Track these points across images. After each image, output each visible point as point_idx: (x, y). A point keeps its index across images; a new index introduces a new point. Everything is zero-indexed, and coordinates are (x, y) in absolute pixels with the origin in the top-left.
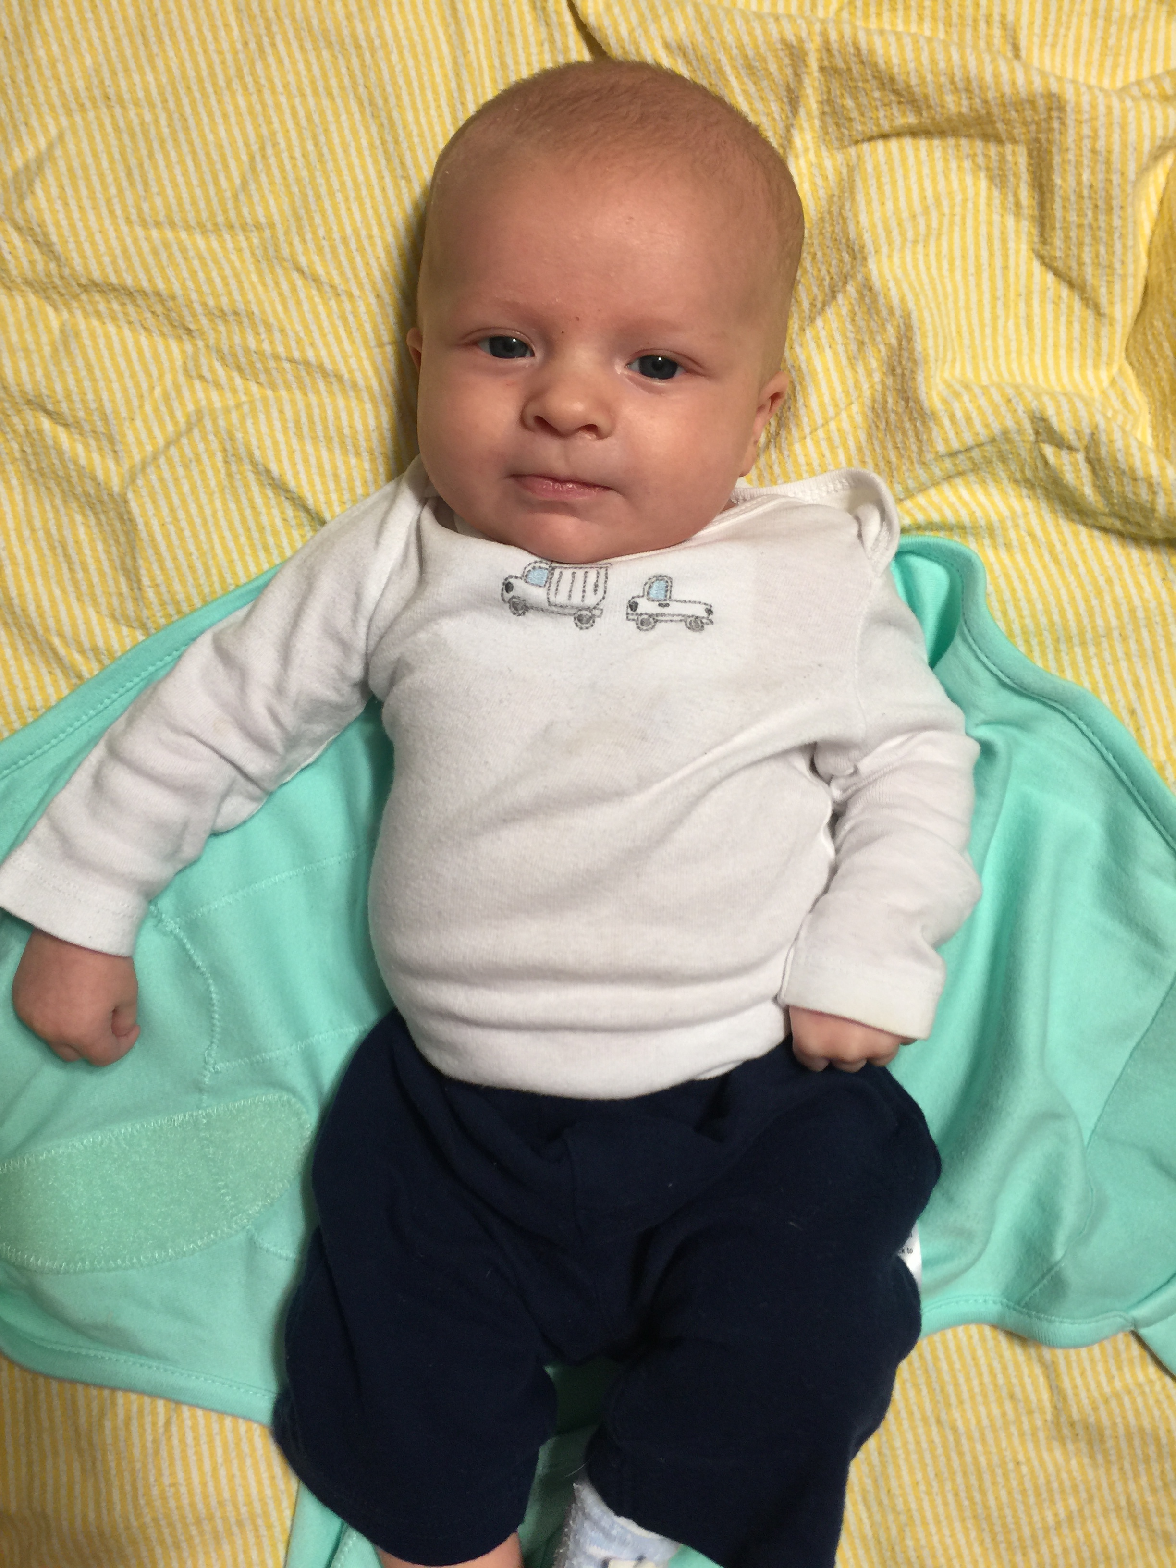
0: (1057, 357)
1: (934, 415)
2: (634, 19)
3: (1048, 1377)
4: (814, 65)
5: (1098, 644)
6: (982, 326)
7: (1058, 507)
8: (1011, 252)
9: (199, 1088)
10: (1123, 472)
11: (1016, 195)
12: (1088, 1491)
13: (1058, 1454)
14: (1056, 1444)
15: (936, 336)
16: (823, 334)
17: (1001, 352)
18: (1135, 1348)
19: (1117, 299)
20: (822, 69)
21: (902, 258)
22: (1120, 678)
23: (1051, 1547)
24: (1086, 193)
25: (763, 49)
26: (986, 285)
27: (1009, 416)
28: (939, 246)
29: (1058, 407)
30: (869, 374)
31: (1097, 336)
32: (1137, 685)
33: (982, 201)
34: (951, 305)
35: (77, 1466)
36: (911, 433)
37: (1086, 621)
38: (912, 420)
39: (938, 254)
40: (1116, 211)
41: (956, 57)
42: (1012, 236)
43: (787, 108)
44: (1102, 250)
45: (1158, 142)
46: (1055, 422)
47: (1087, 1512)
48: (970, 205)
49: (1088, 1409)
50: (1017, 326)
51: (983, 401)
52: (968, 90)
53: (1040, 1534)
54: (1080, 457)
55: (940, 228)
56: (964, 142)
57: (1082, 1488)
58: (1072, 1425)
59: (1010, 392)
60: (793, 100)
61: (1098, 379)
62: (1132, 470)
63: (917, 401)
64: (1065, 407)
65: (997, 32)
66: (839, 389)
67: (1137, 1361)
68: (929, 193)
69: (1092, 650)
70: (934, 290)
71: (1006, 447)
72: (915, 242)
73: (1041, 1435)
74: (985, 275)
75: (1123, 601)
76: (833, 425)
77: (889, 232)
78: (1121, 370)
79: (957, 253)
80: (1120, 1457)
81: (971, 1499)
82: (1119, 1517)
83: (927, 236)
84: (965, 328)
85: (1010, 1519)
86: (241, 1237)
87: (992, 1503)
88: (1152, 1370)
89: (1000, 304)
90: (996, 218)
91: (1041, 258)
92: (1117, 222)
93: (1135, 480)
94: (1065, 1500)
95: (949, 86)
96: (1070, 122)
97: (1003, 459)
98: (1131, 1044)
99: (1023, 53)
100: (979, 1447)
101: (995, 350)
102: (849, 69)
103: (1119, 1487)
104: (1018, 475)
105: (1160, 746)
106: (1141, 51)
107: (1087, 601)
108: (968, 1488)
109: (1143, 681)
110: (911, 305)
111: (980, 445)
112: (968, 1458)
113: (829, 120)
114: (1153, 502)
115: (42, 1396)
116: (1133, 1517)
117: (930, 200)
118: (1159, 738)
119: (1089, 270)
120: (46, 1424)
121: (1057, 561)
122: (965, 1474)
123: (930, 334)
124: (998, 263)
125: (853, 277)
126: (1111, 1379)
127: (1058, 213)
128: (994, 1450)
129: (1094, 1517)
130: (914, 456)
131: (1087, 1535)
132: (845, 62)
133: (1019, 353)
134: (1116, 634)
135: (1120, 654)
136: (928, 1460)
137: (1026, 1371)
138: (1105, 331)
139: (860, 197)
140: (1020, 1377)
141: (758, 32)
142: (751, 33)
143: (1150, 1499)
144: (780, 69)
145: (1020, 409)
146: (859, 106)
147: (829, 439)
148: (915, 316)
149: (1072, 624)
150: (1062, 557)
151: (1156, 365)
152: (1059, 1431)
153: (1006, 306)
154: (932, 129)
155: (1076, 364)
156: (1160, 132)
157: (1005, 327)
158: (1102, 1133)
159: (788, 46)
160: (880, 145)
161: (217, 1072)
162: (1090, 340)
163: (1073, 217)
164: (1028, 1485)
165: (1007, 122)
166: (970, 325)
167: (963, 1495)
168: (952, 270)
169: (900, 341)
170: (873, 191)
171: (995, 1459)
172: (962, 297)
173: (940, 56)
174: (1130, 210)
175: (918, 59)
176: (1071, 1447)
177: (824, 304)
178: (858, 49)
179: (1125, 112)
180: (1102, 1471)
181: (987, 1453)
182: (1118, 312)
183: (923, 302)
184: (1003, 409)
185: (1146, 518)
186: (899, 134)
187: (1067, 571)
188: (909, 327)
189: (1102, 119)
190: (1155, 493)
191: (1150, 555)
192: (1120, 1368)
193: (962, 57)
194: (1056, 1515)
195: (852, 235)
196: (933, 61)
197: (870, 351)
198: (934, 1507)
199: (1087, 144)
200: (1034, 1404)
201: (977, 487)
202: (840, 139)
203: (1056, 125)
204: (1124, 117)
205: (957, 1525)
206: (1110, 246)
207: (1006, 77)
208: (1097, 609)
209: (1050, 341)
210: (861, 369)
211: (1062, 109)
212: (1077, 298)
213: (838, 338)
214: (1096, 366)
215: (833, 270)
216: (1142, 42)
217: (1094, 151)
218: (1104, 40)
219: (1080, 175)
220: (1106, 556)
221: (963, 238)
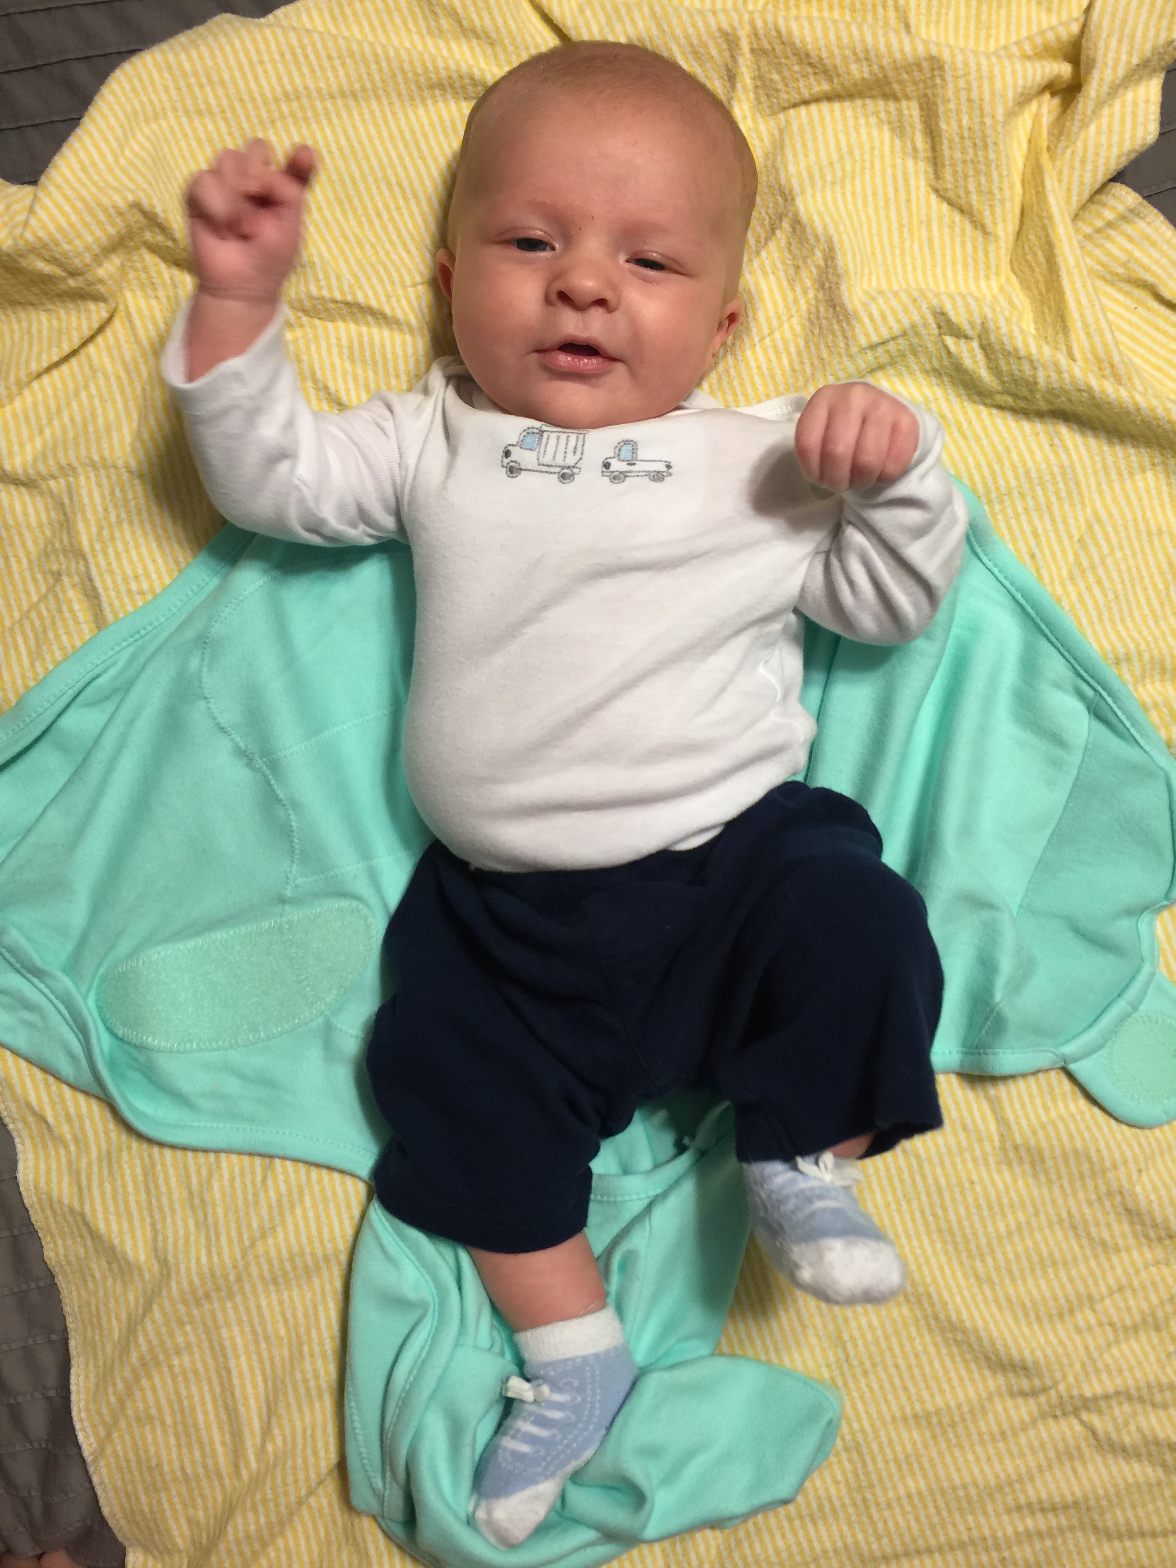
0: (955, 272)
1: (856, 315)
2: (603, 20)
3: (994, 1111)
4: (746, 48)
5: (1001, 502)
6: (892, 248)
7: (962, 392)
8: (912, 188)
9: (283, 901)
10: (1009, 353)
11: (913, 142)
12: (1034, 1205)
13: (1007, 1175)
14: (1004, 1168)
15: (854, 255)
16: (767, 263)
17: (909, 268)
18: (1067, 1084)
19: (999, 220)
20: (752, 51)
21: (824, 198)
22: (1022, 530)
23: (1005, 1254)
24: (966, 134)
25: (705, 37)
26: (893, 216)
27: (915, 312)
28: (853, 186)
29: (954, 304)
30: (805, 292)
31: (986, 252)
32: (1035, 533)
33: (887, 149)
34: (866, 232)
35: (191, 1222)
36: (839, 333)
37: (990, 482)
38: (839, 322)
39: (853, 193)
40: (991, 147)
41: (856, 33)
42: (911, 174)
43: (728, 84)
44: (983, 180)
45: (1020, 90)
46: (952, 315)
47: (1034, 1224)
48: (877, 152)
49: (1028, 1133)
50: (921, 246)
51: (894, 303)
52: (867, 59)
53: (995, 1242)
54: (975, 344)
55: (853, 172)
56: (868, 102)
57: (1028, 1203)
58: (1016, 1148)
59: (916, 294)
60: (731, 77)
61: (989, 287)
62: (1016, 350)
63: (843, 306)
64: (960, 303)
65: (892, 14)
66: (781, 305)
67: (1069, 1096)
68: (844, 144)
69: (997, 507)
70: (852, 220)
71: (915, 340)
72: (833, 183)
73: (991, 1160)
74: (893, 207)
75: (1019, 464)
76: (777, 335)
77: (812, 178)
78: (1008, 280)
79: (869, 192)
80: (1059, 1177)
81: (934, 1215)
82: (1062, 1228)
83: (843, 178)
84: (878, 250)
85: (968, 1231)
86: (320, 1020)
87: (953, 1217)
88: (1083, 1103)
89: (905, 230)
90: (899, 161)
91: (937, 191)
92: (992, 156)
93: (1019, 358)
94: (1014, 1213)
95: (852, 57)
96: (949, 78)
97: (915, 353)
98: (1048, 832)
99: (913, 30)
100: (939, 1170)
101: (904, 266)
102: (774, 49)
103: (1060, 1202)
104: (928, 366)
105: (1057, 582)
106: (1008, 24)
107: (990, 465)
108: (932, 1206)
109: (1040, 531)
110: (832, 231)
111: (894, 338)
112: (930, 1180)
113: (761, 92)
114: (1035, 377)
115: (159, 1168)
116: (1074, 1227)
117: (845, 150)
118: (1055, 576)
119: (974, 197)
120: (164, 1189)
121: (964, 436)
122: (928, 1194)
123: (849, 253)
124: (902, 198)
125: (786, 215)
126: (1047, 1109)
127: (946, 153)
128: (951, 1172)
129: (1041, 1229)
130: (843, 351)
131: (1036, 1244)
132: (770, 43)
133: (924, 267)
134: (1015, 493)
135: (1020, 510)
136: (897, 1184)
137: (975, 1106)
138: (992, 247)
139: (788, 152)
140: (971, 1112)
141: (700, 24)
142: (694, 26)
143: (1087, 1210)
144: (720, 52)
145: (924, 306)
146: (783, 79)
147: (775, 347)
148: (835, 239)
149: (980, 486)
150: (968, 433)
151: (1033, 271)
152: (1007, 1156)
153: (911, 231)
154: (842, 93)
155: (971, 276)
156: (1020, 82)
157: (911, 248)
158: (1029, 909)
159: (725, 34)
160: (803, 110)
161: (297, 886)
162: (981, 256)
163: (958, 155)
164: (982, 1201)
165: (901, 82)
166: (882, 247)
167: (928, 1211)
168: (865, 204)
169: (826, 261)
170: (799, 146)
171: (953, 1180)
172: (874, 225)
173: (844, 34)
174: (1002, 146)
175: (826, 37)
176: (1017, 1169)
177: (767, 239)
178: (779, 32)
179: (991, 66)
180: (1045, 1189)
181: (947, 1176)
182: (1000, 231)
183: (841, 227)
184: (911, 307)
185: (1031, 391)
186: (817, 100)
187: (973, 444)
188: (832, 249)
189: (973, 74)
190: (1035, 368)
191: (1039, 426)
192: (1054, 1101)
193: (861, 33)
194: (1007, 1226)
195: (783, 182)
196: (838, 38)
197: (804, 273)
198: (904, 1223)
199: (963, 95)
200: (983, 1133)
201: (895, 379)
202: (771, 107)
203: (938, 81)
204: (991, 72)
205: (925, 1238)
206: (989, 176)
207: (896, 46)
208: (999, 472)
209: (949, 257)
210: (798, 289)
211: (941, 68)
212: (967, 222)
213: (780, 266)
214: (987, 277)
215: (771, 212)
216: (1008, 17)
217: (969, 100)
218: (978, 16)
219: (960, 120)
220: (1004, 430)
221: (873, 178)
